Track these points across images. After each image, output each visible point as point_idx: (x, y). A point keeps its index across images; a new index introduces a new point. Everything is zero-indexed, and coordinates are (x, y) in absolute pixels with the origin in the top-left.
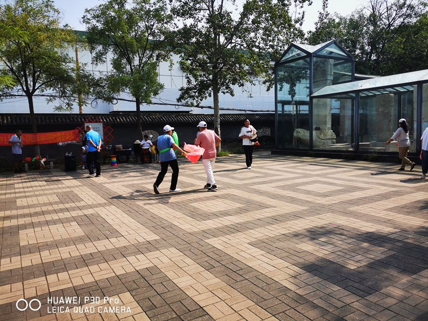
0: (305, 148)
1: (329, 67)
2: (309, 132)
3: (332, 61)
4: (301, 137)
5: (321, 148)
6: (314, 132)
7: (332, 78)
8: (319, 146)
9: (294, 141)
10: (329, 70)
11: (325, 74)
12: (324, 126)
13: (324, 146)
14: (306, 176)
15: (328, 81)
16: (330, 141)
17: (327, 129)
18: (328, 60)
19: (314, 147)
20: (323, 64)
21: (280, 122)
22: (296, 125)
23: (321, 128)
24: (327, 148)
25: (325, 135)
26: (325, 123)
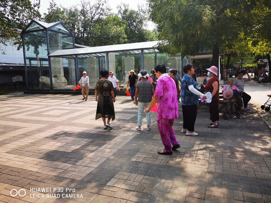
0: (48, 89)
1: (59, 38)
2: (49, 78)
3: (60, 35)
4: (45, 82)
5: (58, 88)
6: (53, 79)
7: (61, 45)
8: (57, 87)
9: (40, 84)
10: (60, 40)
11: (57, 42)
12: (59, 75)
13: (60, 87)
14: (48, 106)
15: (60, 47)
16: (64, 84)
17: (61, 76)
18: (58, 34)
19: (54, 88)
20: (55, 36)
21: (29, 72)
22: (40, 74)
23: (58, 76)
24: (62, 88)
25: (60, 80)
26: (60, 73)
